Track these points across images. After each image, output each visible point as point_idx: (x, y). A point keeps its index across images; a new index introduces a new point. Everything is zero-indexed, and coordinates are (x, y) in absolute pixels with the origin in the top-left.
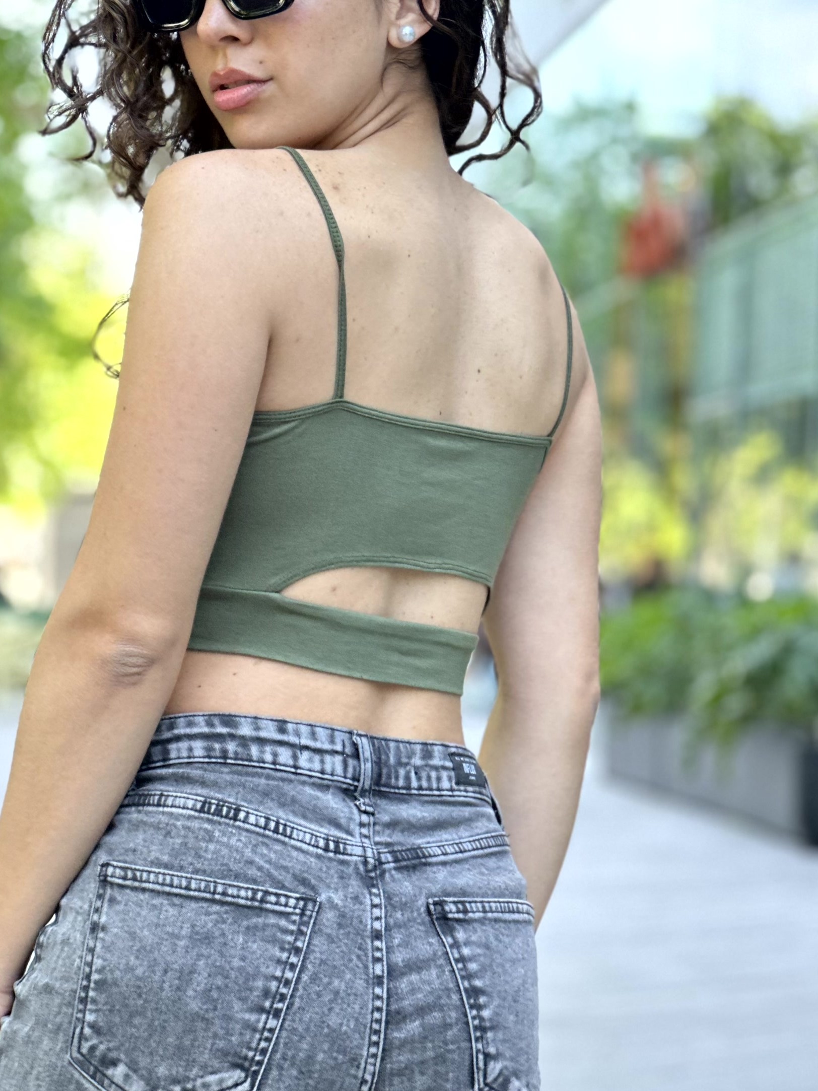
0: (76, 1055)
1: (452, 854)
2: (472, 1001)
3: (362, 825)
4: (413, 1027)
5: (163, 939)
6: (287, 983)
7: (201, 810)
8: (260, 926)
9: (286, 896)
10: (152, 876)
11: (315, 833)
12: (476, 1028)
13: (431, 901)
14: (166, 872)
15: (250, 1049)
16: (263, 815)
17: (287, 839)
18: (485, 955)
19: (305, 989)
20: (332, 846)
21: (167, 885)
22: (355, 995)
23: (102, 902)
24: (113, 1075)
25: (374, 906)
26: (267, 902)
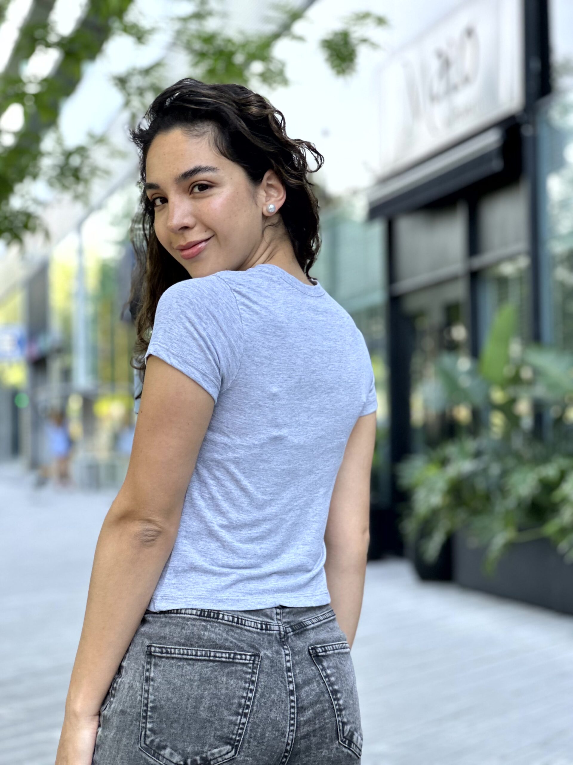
0: (143, 745)
1: (316, 623)
2: (334, 697)
3: (277, 614)
4: (309, 713)
5: (186, 683)
6: (250, 699)
7: (200, 615)
8: (234, 671)
9: (244, 654)
10: (177, 651)
11: (256, 621)
12: (338, 710)
13: (310, 648)
14: (184, 648)
15: (233, 734)
16: (231, 615)
17: (243, 626)
18: (337, 672)
19: (258, 701)
20: (264, 627)
21: (185, 655)
22: (282, 701)
23: (150, 666)
24: (164, 754)
25: (286, 655)
26: (236, 659)
